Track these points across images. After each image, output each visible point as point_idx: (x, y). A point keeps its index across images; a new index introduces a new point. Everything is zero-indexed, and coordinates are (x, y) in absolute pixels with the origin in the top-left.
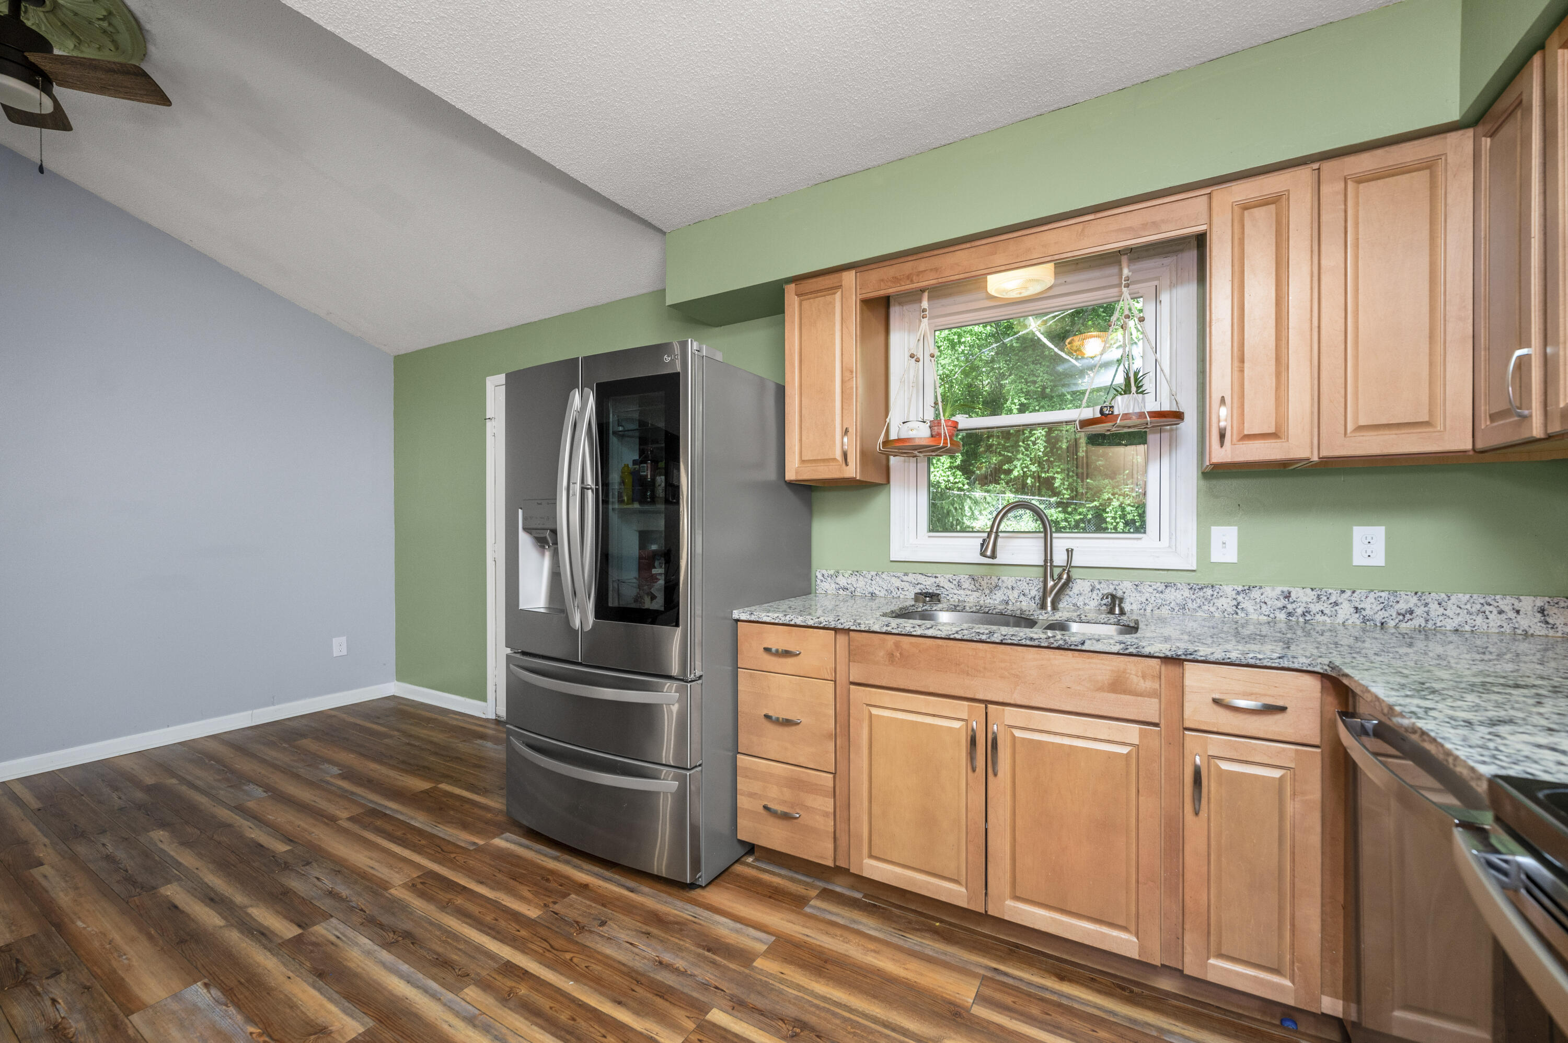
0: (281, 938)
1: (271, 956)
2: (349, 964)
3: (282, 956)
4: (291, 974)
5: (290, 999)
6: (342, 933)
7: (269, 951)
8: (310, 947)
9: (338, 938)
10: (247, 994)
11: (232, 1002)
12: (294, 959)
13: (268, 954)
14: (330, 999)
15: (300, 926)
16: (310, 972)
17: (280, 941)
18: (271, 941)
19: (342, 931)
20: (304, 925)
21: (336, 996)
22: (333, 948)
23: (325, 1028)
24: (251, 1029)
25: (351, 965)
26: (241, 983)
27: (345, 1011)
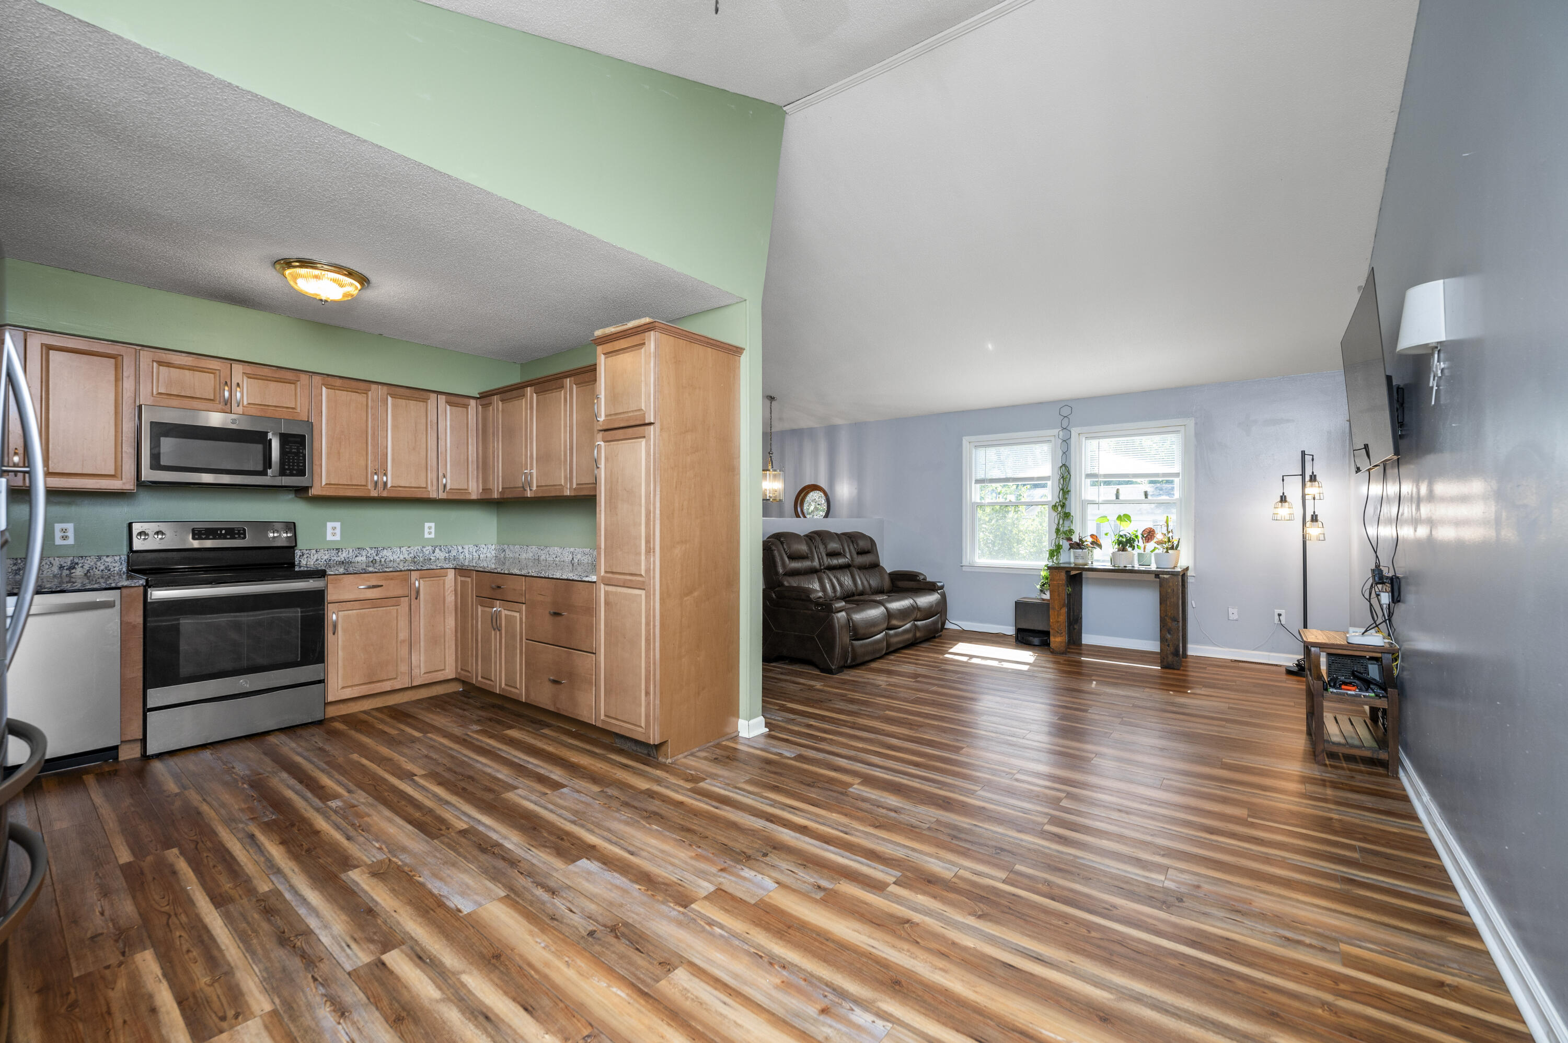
0: (402, 951)
1: (410, 932)
2: (346, 918)
3: (401, 931)
4: (394, 914)
5: (395, 896)
6: (344, 951)
7: (412, 938)
8: (376, 938)
9: (348, 946)
10: (426, 902)
11: (436, 897)
12: (391, 928)
13: (413, 935)
14: (366, 892)
15: (384, 964)
16: (378, 915)
17: (403, 947)
18: (412, 948)
19: (343, 954)
20: (379, 964)
21: (361, 894)
22: (355, 936)
23: (372, 876)
24: (421, 879)
25: (344, 917)
26: (432, 910)
27: (357, 884)
